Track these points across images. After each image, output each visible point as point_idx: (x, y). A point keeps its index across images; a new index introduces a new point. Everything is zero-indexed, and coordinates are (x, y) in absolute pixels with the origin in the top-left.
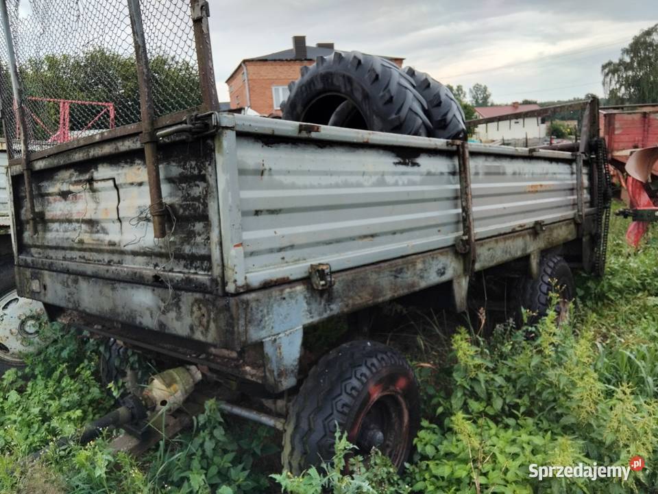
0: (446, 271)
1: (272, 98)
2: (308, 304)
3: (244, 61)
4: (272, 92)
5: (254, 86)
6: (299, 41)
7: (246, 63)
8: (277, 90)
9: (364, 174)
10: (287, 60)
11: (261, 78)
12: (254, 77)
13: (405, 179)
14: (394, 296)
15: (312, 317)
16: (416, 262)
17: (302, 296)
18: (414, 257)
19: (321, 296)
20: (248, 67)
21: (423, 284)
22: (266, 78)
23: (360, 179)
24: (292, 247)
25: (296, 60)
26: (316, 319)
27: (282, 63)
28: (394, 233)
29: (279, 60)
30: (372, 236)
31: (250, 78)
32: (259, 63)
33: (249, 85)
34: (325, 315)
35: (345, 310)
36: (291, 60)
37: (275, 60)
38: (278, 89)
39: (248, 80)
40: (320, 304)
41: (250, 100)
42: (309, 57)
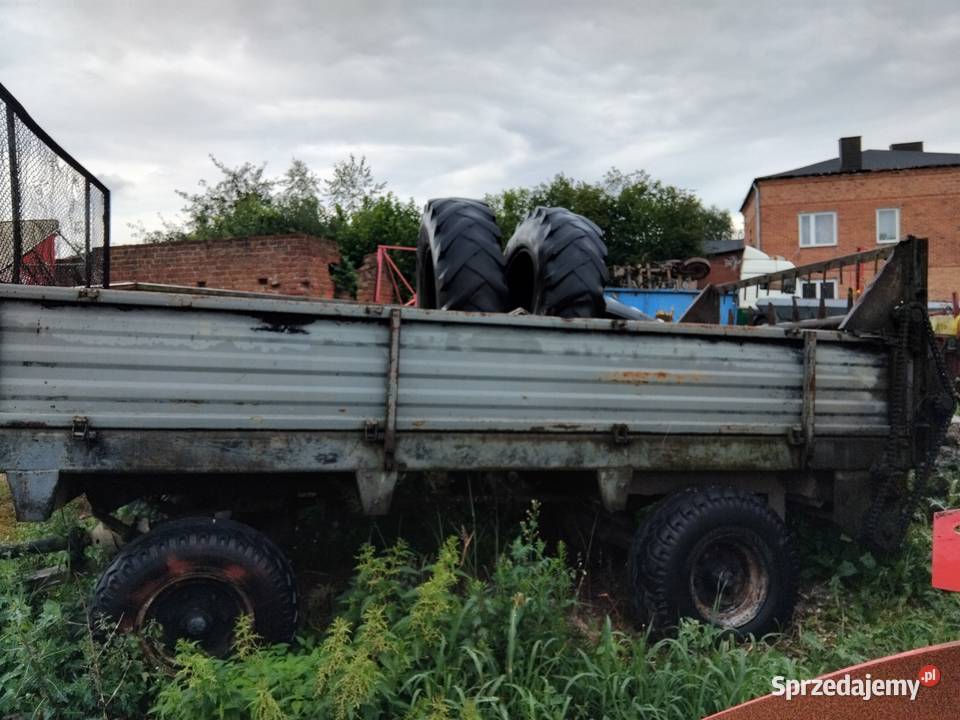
0: (338, 459)
1: (797, 231)
2: (69, 451)
3: (757, 181)
4: (797, 222)
5: (768, 216)
6: (850, 145)
7: (760, 183)
8: (806, 220)
9: (192, 337)
10: (826, 174)
11: (781, 203)
12: (771, 202)
13: (276, 347)
14: (218, 470)
15: (74, 465)
16: (269, 439)
17: (62, 443)
18: (268, 433)
19: (90, 448)
20: (762, 189)
21: (282, 466)
22: (789, 202)
23: (187, 342)
24: (65, 398)
25: (840, 173)
26: (79, 468)
27: (816, 179)
28: (241, 403)
29: (813, 175)
30: (196, 402)
31: (763, 203)
32: (779, 182)
33: (761, 214)
34: (94, 468)
35: (126, 469)
36: (833, 174)
37: (806, 176)
38: (809, 217)
39: (760, 207)
40: (87, 454)
41: (761, 235)
42: (864, 168)
